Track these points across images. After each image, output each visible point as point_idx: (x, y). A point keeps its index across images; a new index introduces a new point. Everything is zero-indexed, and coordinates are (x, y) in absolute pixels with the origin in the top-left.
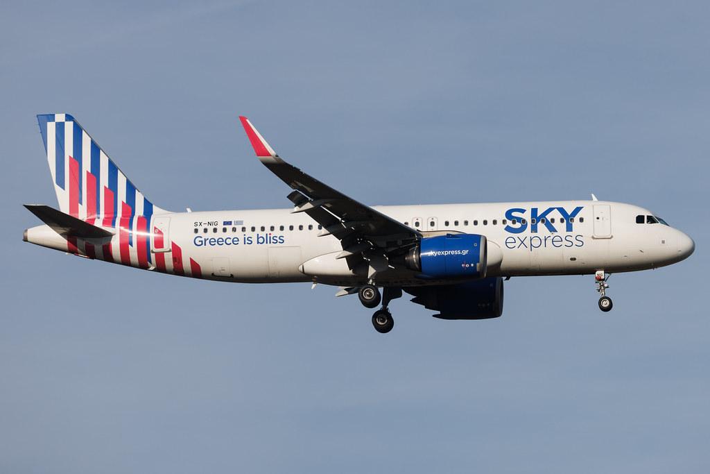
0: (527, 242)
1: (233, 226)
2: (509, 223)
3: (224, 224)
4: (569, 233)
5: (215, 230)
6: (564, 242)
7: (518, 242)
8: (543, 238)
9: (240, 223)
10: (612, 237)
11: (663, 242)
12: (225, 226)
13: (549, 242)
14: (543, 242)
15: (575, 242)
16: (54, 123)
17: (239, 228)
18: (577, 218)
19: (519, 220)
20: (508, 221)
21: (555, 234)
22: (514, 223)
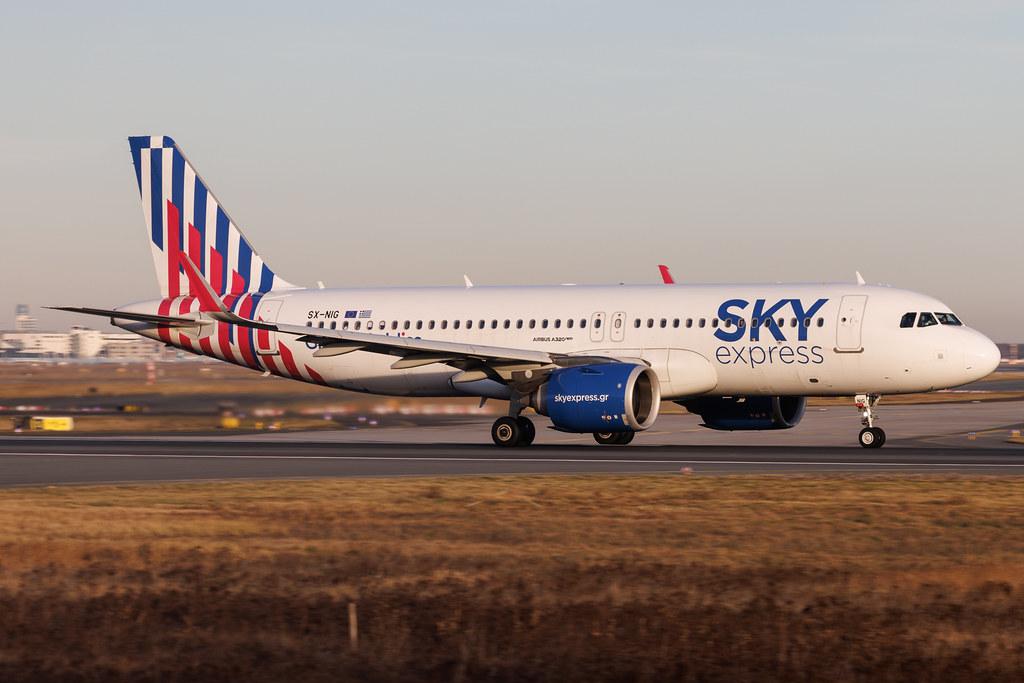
0: (745, 355)
1: (357, 319)
2: (722, 324)
3: (346, 316)
4: (802, 343)
5: (334, 325)
6: (797, 357)
7: (734, 355)
8: (766, 350)
9: (366, 314)
10: (863, 350)
11: (940, 357)
12: (347, 319)
13: (775, 355)
14: (768, 355)
15: (812, 357)
16: (149, 150)
17: (364, 322)
18: (814, 320)
19: (735, 319)
20: (720, 321)
21: (784, 343)
22: (728, 325)
